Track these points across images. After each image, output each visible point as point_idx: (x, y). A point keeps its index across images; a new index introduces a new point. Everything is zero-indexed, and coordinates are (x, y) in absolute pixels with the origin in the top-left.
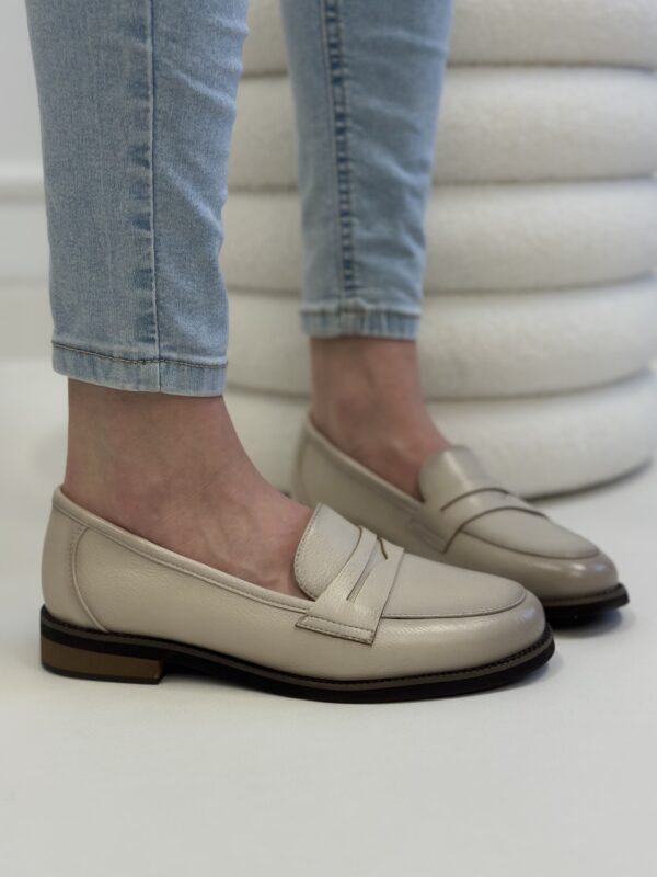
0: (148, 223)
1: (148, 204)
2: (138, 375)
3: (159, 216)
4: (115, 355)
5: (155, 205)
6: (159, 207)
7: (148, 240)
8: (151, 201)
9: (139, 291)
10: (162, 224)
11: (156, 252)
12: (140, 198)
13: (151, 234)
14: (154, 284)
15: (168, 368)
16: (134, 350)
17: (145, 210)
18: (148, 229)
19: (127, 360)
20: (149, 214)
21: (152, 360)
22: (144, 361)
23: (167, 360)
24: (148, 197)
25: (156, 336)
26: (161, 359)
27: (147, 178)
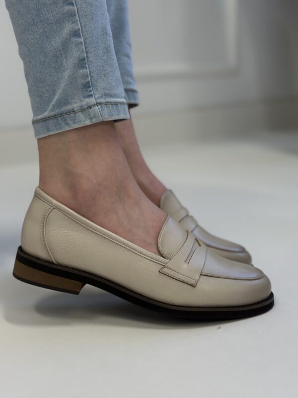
0: (80, 34)
1: (78, 24)
2: (89, 115)
3: (84, 29)
4: (76, 109)
5: (81, 24)
6: (83, 24)
7: (81, 43)
8: (79, 22)
9: (81, 71)
10: (86, 33)
11: (86, 48)
12: (73, 23)
13: (82, 40)
14: (87, 65)
15: (102, 107)
16: (84, 103)
17: (77, 28)
18: (80, 37)
19: (82, 110)
20: (79, 30)
21: (94, 105)
22: (90, 107)
23: (100, 104)
24: (77, 21)
25: (92, 93)
26: (98, 104)
27: (74, 11)
